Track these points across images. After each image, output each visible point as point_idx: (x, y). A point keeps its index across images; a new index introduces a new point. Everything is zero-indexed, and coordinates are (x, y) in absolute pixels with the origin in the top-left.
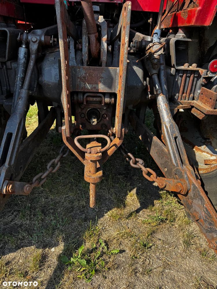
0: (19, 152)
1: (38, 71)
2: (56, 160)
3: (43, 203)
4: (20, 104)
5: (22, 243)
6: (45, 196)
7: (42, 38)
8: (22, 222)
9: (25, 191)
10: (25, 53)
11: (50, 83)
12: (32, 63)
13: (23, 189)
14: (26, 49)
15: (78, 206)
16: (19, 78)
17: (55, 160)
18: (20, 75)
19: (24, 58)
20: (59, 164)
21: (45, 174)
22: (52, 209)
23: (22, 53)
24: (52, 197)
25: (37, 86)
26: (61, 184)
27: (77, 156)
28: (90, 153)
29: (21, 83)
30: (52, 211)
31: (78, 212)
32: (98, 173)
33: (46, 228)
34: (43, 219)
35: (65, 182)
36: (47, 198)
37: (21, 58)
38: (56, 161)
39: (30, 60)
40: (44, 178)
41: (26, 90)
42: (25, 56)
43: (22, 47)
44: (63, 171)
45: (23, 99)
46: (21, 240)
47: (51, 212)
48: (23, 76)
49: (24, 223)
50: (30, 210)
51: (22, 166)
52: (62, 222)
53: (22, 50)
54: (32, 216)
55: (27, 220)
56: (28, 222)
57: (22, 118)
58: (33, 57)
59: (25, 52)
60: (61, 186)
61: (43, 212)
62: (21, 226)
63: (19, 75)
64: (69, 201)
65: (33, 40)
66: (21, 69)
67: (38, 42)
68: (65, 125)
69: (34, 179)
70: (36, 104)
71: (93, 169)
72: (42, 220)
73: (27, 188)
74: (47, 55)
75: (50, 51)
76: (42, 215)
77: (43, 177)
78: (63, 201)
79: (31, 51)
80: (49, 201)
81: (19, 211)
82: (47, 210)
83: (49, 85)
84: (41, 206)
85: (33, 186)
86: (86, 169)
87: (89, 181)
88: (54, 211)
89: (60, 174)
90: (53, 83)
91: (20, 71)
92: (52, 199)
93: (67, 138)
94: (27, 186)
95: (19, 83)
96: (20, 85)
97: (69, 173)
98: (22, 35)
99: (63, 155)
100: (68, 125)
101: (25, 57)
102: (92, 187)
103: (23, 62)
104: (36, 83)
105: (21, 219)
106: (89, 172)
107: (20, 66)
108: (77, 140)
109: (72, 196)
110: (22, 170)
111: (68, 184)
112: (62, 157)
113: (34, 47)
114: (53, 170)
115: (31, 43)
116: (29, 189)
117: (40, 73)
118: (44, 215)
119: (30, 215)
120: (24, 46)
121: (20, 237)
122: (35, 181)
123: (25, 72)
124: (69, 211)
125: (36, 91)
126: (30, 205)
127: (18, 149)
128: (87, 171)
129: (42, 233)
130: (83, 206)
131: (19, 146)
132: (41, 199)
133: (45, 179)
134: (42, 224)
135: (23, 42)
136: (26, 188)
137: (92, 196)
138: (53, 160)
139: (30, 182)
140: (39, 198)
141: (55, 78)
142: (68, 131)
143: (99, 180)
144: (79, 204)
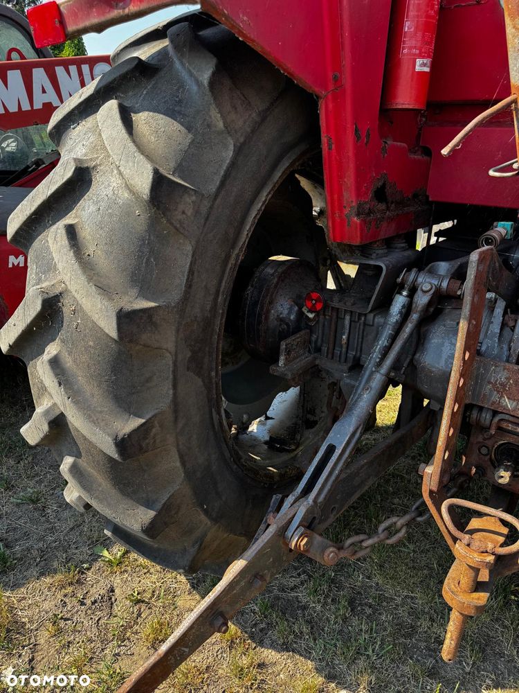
0: (339, 479)
1: (419, 339)
2: (401, 522)
3: (359, 584)
4: (365, 400)
5: (295, 642)
6: (367, 570)
7: (442, 284)
8: (308, 602)
9: (326, 558)
10: (403, 307)
11: (434, 369)
12: (408, 328)
13: (323, 552)
14: (408, 299)
15: (426, 632)
16: (379, 347)
17: (398, 520)
18: (383, 341)
19: (399, 315)
20: (404, 531)
21: (370, 542)
22: (370, 607)
23: (398, 305)
24: (380, 582)
25: (408, 366)
26: (408, 560)
27: (444, 534)
28: (468, 545)
29: (380, 356)
30: (369, 611)
31: (423, 645)
32: (475, 595)
33: (347, 641)
34: (346, 618)
35: (418, 561)
36: (369, 578)
37: (394, 314)
38: (399, 524)
39: (408, 322)
40: (366, 547)
41: (383, 375)
42: (402, 311)
43: (401, 294)
44: (423, 533)
45: (373, 392)
46: (296, 636)
47: (366, 613)
48: (387, 344)
49: (311, 606)
50: (330, 586)
51: (337, 506)
52: (381, 647)
53: (400, 301)
54: (330, 600)
55: (319, 602)
56: (319, 608)
57: (360, 425)
58: (415, 317)
59: (404, 305)
60: (407, 565)
61: (351, 602)
62: (305, 608)
63: (380, 342)
64: (412, 609)
65: (424, 289)
66: (388, 331)
67: (432, 292)
68: (433, 464)
69: (349, 542)
70: (400, 388)
71: (466, 581)
72: (345, 620)
73: (330, 555)
74: (447, 311)
75: (454, 306)
76: (347, 608)
77: (365, 544)
78: (399, 600)
79: (414, 305)
80: (371, 586)
81: (310, 576)
82: (361, 604)
83: (432, 372)
84: (353, 588)
85: (342, 554)
86: (452, 572)
87: (450, 603)
88: (374, 613)
89: (414, 536)
90: (440, 370)
91: (384, 336)
92: (377, 584)
93: (431, 492)
94: (331, 549)
95: (376, 355)
96: (378, 360)
97: (434, 544)
98: (407, 273)
99: (418, 516)
100: (440, 469)
101: (400, 312)
102: (455, 616)
103: (395, 320)
104: (408, 360)
105: (309, 595)
106: (456, 582)
107: (388, 326)
108: (448, 505)
109: (420, 602)
110: (335, 513)
111: (421, 569)
112: (414, 519)
113: (422, 300)
114: (388, 538)
115: (419, 292)
116: (333, 558)
117: (422, 342)
118: (351, 611)
119: (327, 596)
120: (405, 293)
121: (296, 628)
122: (349, 547)
123: (393, 338)
124: (403, 632)
125: (404, 373)
126: (333, 575)
127: (338, 476)
128: (454, 579)
129: (336, 646)
130: (437, 638)
131: (341, 471)
132: (356, 573)
133: (368, 550)
134: (341, 628)
135: (406, 286)
136: (329, 552)
137: (451, 637)
138: (394, 519)
139: (338, 543)
140: (354, 570)
141: (446, 362)
142: (436, 479)
143: (473, 611)
144: (429, 628)
